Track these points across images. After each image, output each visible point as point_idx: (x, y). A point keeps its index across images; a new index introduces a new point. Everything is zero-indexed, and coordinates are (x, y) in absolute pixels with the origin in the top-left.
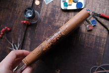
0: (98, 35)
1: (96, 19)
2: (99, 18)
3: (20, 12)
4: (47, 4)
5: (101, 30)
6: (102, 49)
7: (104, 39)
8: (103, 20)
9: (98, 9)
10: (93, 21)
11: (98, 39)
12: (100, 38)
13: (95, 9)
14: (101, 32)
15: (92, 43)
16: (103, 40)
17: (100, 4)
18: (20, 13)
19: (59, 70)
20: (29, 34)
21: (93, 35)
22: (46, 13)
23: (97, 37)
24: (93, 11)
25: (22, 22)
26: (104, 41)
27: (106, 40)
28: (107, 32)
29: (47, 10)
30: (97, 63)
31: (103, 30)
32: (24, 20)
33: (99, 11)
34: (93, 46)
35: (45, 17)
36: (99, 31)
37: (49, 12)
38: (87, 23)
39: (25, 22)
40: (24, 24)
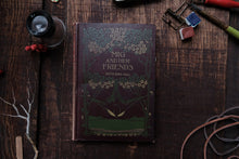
0: (208, 47)
1: (199, 12)
2: (202, 8)
3: (16, 26)
6: (221, 76)
7: (222, 52)
8: (212, 12)
11: (209, 57)
12: (213, 52)
14: (213, 39)
15: (198, 67)
16: (220, 56)
20: (49, 74)
21: (197, 50)
25: (27, 48)
26: (222, 59)
27: (226, 55)
28: (226, 37)
29: (80, 11)
30: (216, 110)
31: (216, 34)
32: (31, 43)
34: (201, 74)
37: (87, 15)
38: (178, 25)
39: (33, 47)
40: (33, 52)
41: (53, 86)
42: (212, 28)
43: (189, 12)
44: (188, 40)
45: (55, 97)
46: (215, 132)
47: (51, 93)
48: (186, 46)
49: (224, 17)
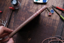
0: (54, 19)
2: (55, 9)
6: (56, 27)
7: (58, 21)
8: (57, 11)
10: (52, 11)
11: (54, 21)
12: (55, 20)
13: (54, 4)
14: (56, 17)
15: (51, 24)
16: (57, 22)
17: (56, 1)
18: (9, 2)
19: (30, 39)
20: (13, 16)
21: (51, 19)
22: (25, 4)
23: (54, 20)
27: (58, 22)
28: (59, 18)
30: (53, 35)
31: (57, 16)
32: (11, 7)
34: (51, 25)
35: (24, 6)
37: (26, 3)
40: (11, 9)
41: (14, 19)
42: (57, 14)
43: (52, 9)
44: (50, 16)
45: (13, 22)
46: (51, 41)
47: (13, 20)
49: (60, 13)
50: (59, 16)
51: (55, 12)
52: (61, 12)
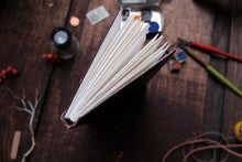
0: (191, 80)
1: (185, 50)
2: (189, 49)
3: (39, 38)
4: (93, 23)
5: (195, 70)
6: (200, 105)
7: (203, 85)
8: (196, 53)
9: (187, 33)
10: (180, 55)
11: (192, 87)
12: (195, 84)
13: (182, 33)
14: (196, 74)
15: (181, 95)
16: (200, 88)
17: (189, 26)
18: (41, 41)
21: (182, 81)
22: (93, 40)
23: (189, 83)
24: (179, 36)
25: (44, 56)
26: (202, 90)
27: (205, 88)
28: (206, 74)
29: (93, 35)
31: (199, 70)
32: (49, 53)
33: (188, 37)
34: (184, 101)
35: (91, 48)
36: (192, 71)
39: (50, 56)
40: (48, 61)
41: (59, 92)
42: (196, 65)
43: (179, 50)
44: (175, 71)
45: (58, 102)
46: (192, 152)
47: (56, 97)
48: (174, 75)
49: (205, 59)
50: (202, 69)
51: (189, 60)
52: (208, 57)
